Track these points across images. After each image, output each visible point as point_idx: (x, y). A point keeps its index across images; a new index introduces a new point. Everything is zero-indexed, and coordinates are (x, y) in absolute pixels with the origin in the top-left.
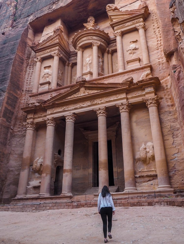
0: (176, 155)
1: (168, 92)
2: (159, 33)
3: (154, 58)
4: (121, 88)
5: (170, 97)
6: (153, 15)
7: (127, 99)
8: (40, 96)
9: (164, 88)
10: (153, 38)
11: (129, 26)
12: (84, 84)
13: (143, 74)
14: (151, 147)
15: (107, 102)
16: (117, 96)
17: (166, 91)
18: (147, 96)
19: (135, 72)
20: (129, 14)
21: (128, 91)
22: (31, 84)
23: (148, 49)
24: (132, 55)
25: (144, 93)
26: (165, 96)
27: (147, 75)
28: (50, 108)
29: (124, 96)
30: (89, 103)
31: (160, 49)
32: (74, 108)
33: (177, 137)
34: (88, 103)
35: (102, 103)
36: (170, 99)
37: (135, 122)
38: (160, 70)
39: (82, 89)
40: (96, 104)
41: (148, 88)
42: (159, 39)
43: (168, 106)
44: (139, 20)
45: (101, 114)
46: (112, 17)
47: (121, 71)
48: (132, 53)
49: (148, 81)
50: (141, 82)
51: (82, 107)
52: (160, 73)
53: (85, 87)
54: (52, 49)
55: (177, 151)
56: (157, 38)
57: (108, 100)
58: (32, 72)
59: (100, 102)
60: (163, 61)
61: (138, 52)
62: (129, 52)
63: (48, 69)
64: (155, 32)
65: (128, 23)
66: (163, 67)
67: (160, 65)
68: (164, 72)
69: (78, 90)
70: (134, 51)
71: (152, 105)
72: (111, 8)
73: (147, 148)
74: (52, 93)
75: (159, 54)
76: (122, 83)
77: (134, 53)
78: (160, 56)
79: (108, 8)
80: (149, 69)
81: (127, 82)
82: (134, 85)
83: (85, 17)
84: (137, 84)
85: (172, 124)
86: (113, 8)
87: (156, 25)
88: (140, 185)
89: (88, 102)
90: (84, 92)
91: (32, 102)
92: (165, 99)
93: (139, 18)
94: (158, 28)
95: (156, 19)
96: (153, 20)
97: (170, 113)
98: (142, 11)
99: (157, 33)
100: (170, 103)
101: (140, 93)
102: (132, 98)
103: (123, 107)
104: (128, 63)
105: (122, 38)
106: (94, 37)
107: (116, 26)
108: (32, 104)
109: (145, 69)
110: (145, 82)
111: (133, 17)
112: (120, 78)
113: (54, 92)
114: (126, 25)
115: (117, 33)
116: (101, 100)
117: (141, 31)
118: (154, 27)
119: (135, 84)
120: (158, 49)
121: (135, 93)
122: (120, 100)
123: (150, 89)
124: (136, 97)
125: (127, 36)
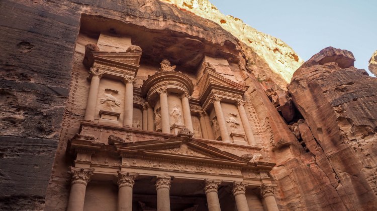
2: (256, 118)
4: (237, 163)
7: (244, 178)
8: (106, 131)
11: (229, 95)
12: (190, 140)
13: (255, 156)
15: (220, 175)
16: (232, 171)
18: (264, 182)
19: (246, 150)
21: (242, 170)
22: (75, 103)
24: (234, 128)
25: (258, 177)
27: (260, 158)
28: (129, 157)
29: (239, 173)
30: (194, 169)
31: (260, 136)
32: (172, 168)
35: (214, 175)
39: (184, 147)
40: (205, 174)
41: (263, 172)
42: (257, 124)
45: (214, 190)
46: (211, 77)
47: (228, 141)
49: (267, 165)
50: (261, 165)
51: (185, 172)
53: (188, 144)
54: (125, 71)
56: (255, 123)
57: (221, 173)
58: (76, 85)
59: (210, 173)
60: (267, 148)
61: (240, 129)
62: (231, 124)
63: (112, 95)
64: (251, 115)
69: (178, 146)
70: (236, 125)
72: (210, 67)
74: (129, 134)
75: (260, 139)
76: (241, 158)
77: (236, 128)
78: (262, 143)
79: (207, 65)
82: (251, 165)
83: (154, 55)
84: (255, 164)
89: (193, 166)
91: (87, 135)
93: (238, 94)
94: (254, 113)
95: (250, 103)
96: (247, 102)
98: (244, 89)
99: (254, 118)
101: (254, 176)
103: (241, 187)
104: (232, 136)
105: (221, 105)
106: (185, 86)
107: (214, 88)
108: (86, 138)
109: (256, 151)
110: (264, 165)
113: (132, 134)
114: (226, 94)
117: (242, 108)
120: (258, 135)
121: (249, 174)
122: (237, 178)
123: (265, 175)
124: (251, 179)
125: (225, 106)
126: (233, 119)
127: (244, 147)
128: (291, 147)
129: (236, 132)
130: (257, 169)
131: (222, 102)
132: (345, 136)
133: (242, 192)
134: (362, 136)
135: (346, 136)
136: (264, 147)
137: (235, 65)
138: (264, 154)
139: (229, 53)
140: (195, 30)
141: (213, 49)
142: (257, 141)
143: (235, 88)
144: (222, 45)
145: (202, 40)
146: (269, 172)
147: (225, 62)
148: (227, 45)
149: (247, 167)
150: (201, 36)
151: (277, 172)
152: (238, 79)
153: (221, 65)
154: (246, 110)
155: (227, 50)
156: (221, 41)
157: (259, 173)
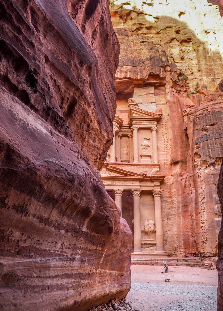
0: (168, 232)
1: (168, 187)
2: (166, 138)
3: (161, 159)
4: (138, 178)
5: (169, 191)
6: (163, 120)
7: (140, 186)
9: (165, 184)
10: (161, 140)
11: (145, 124)
12: (107, 166)
13: (153, 170)
14: (153, 224)
15: (124, 185)
16: (133, 182)
17: (166, 186)
18: (155, 187)
20: (147, 115)
21: (141, 181)
23: (158, 149)
24: (144, 150)
25: (152, 185)
26: (166, 189)
27: (157, 172)
29: (138, 183)
31: (166, 152)
33: (170, 220)
34: (108, 183)
35: (120, 185)
36: (169, 192)
37: (141, 204)
38: (164, 169)
40: (115, 185)
41: (156, 181)
42: (166, 143)
43: (167, 197)
44: (154, 122)
45: (119, 194)
46: (133, 111)
47: (136, 162)
48: (145, 148)
49: (158, 177)
50: (153, 177)
52: (164, 171)
53: (106, 168)
55: (169, 229)
56: (165, 142)
57: (125, 184)
59: (118, 184)
60: (167, 162)
61: (150, 149)
62: (143, 147)
64: (163, 136)
65: (145, 122)
66: (167, 167)
67: (165, 165)
68: (167, 171)
70: (147, 147)
71: (158, 195)
72: (133, 103)
73: (149, 224)
75: (164, 156)
77: (146, 149)
78: (165, 158)
79: (131, 101)
80: (158, 167)
81: (143, 174)
82: (147, 178)
84: (150, 177)
85: (168, 210)
86: (135, 104)
87: (165, 130)
88: (144, 249)
89: (108, 181)
90: (105, 173)
92: (165, 191)
93: (154, 121)
94: (166, 133)
95: (165, 125)
96: (163, 125)
97: (167, 202)
98: (158, 117)
99: (165, 138)
100: (168, 195)
101: (149, 184)
102: (144, 186)
103: (137, 192)
104: (141, 157)
105: (138, 132)
107: (134, 120)
109: (155, 167)
111: (150, 119)
112: (136, 168)
114: (143, 123)
115: (136, 127)
116: (119, 182)
117: (154, 132)
118: (163, 132)
120: (164, 152)
121: (146, 183)
122: (135, 187)
123: (157, 183)
124: (146, 186)
125: (142, 132)
126: (146, 142)
127: (146, 165)
128: (180, 163)
129: (145, 152)
130: (152, 180)
131: (140, 129)
132: (196, 166)
133: (137, 195)
134: (205, 167)
135: (198, 165)
136: (166, 161)
137: (163, 88)
138: (164, 167)
139: (154, 81)
140: (125, 70)
141: (140, 82)
142: (161, 158)
143: (150, 117)
144: (146, 78)
145: (129, 78)
146: (162, 181)
147: (152, 90)
148: (152, 75)
149: (144, 179)
150: (128, 76)
151: (170, 180)
152: (161, 103)
153: (147, 94)
154: (160, 132)
155: (153, 79)
156: (145, 75)
157: (153, 182)
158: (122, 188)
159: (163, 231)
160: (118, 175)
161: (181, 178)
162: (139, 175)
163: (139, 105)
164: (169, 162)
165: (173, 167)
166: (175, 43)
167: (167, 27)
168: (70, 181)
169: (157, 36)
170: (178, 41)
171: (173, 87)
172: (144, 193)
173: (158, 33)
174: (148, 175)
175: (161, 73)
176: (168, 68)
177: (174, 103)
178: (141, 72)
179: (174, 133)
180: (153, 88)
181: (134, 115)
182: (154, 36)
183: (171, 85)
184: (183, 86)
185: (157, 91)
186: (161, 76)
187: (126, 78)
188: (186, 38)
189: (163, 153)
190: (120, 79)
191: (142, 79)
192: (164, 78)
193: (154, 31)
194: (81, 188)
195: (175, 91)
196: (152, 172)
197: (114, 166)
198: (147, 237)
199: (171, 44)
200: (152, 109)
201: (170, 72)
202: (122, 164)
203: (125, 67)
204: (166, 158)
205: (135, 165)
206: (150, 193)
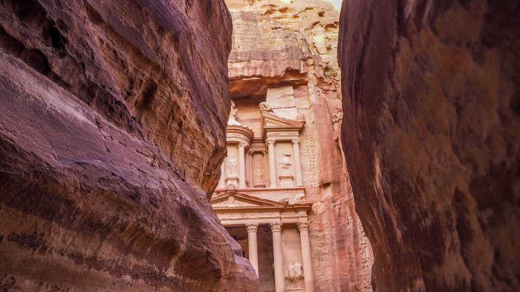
0: (320, 277)
1: (317, 217)
2: (312, 152)
4: (277, 207)
5: (318, 222)
6: (307, 129)
7: (281, 218)
9: (314, 213)
10: (305, 156)
11: (284, 135)
12: (236, 194)
13: (297, 196)
14: (299, 268)
15: (261, 218)
16: (271, 213)
17: (315, 216)
18: (300, 219)
19: (289, 191)
20: (285, 123)
21: (281, 211)
23: (302, 168)
24: (284, 170)
25: (297, 215)
26: (314, 220)
27: (302, 198)
29: (277, 214)
31: (312, 172)
33: (322, 261)
34: (238, 216)
35: (254, 219)
36: (319, 224)
37: (283, 242)
38: (311, 194)
39: (231, 199)
40: (247, 219)
41: (301, 211)
42: (312, 160)
43: (316, 231)
45: (253, 231)
46: (266, 119)
47: (273, 186)
48: (285, 168)
50: (297, 206)
52: (312, 197)
53: (235, 197)
55: (321, 274)
56: (310, 158)
57: (261, 216)
59: (252, 217)
60: (315, 185)
61: (291, 168)
62: (282, 166)
64: (308, 150)
65: (283, 132)
66: (315, 191)
67: (312, 188)
68: (316, 197)
69: (226, 199)
70: (287, 166)
71: (305, 229)
72: (266, 108)
73: (295, 268)
75: (311, 176)
77: (287, 168)
79: (263, 106)
80: (303, 191)
81: (284, 202)
84: (293, 206)
85: (319, 248)
86: (268, 109)
87: (310, 143)
89: (238, 214)
90: (234, 203)
92: (314, 223)
93: (295, 131)
94: (312, 147)
95: (310, 135)
96: (307, 135)
97: (317, 237)
98: (300, 125)
99: (310, 153)
100: (317, 228)
101: (292, 214)
102: (285, 218)
103: (277, 226)
104: (280, 179)
105: (274, 147)
106: (242, 136)
107: (269, 131)
109: (299, 191)
114: (281, 135)
115: (271, 140)
116: (252, 214)
117: (296, 146)
118: (307, 145)
119: (290, 205)
120: (310, 171)
121: (289, 213)
122: (274, 219)
123: (303, 213)
124: (289, 218)
125: (279, 146)
126: (286, 160)
127: (287, 190)
128: (331, 185)
129: (285, 173)
130: (296, 208)
131: (277, 142)
133: (277, 230)
136: (313, 183)
137: (304, 87)
138: (310, 191)
139: (293, 79)
140: (253, 65)
141: (275, 81)
142: (307, 179)
143: (290, 127)
144: (282, 75)
145: (260, 76)
146: (309, 209)
147: (290, 90)
148: (289, 71)
149: (285, 208)
150: (258, 73)
151: (319, 207)
152: (304, 107)
153: (284, 96)
154: (304, 145)
155: (291, 76)
156: (281, 71)
157: (297, 212)
158: (257, 222)
159: (314, 277)
160: (251, 205)
161: (334, 204)
162: (279, 203)
163: (274, 111)
164: (317, 185)
165: (323, 191)
166: (318, 28)
167: (307, 9)
168: (131, 197)
169: (294, 20)
170: (322, 26)
171: (318, 85)
172: (285, 227)
173: (296, 16)
174: (291, 203)
175: (302, 68)
176: (310, 62)
177: (321, 106)
178: (275, 67)
179: (322, 146)
180: (292, 87)
181: (268, 125)
182: (290, 21)
183: (316, 83)
184: (330, 84)
185: (297, 92)
186: (302, 72)
187: (255, 76)
188: (332, 22)
189: (308, 173)
190: (247, 77)
191: (276, 77)
192: (305, 74)
193: (290, 14)
194: (155, 209)
195: (321, 91)
196: (294, 199)
197: (244, 193)
198: (292, 286)
199: (313, 31)
200: (292, 115)
201: (313, 67)
202: (256, 190)
203: (253, 61)
204: (313, 180)
205: (272, 190)
206: (294, 227)
